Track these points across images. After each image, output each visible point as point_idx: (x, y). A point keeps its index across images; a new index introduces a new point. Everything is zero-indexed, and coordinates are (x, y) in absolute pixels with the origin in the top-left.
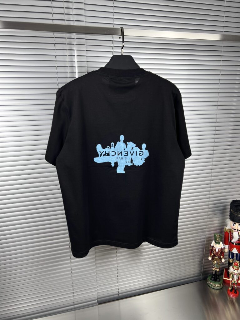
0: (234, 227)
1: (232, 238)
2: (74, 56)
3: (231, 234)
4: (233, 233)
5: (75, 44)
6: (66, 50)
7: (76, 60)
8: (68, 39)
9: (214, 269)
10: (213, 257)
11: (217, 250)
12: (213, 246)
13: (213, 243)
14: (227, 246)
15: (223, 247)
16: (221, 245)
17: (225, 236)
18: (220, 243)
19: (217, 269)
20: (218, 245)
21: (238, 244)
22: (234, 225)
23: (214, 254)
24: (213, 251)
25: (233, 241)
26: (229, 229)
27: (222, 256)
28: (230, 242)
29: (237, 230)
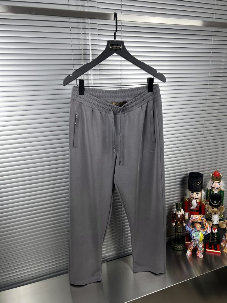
0: (192, 196)
1: (191, 205)
3: (190, 202)
4: (192, 202)
5: (89, 28)
6: (81, 34)
7: (90, 43)
8: (82, 24)
9: (177, 234)
10: (176, 223)
11: (179, 216)
12: (176, 213)
13: (175, 211)
14: (187, 214)
15: (183, 213)
16: (182, 212)
17: (185, 204)
18: (181, 210)
19: (180, 233)
20: (179, 212)
21: (197, 211)
22: (192, 194)
23: (177, 220)
24: (176, 218)
25: (192, 208)
26: (188, 198)
27: (184, 221)
28: (190, 209)
29: (195, 199)
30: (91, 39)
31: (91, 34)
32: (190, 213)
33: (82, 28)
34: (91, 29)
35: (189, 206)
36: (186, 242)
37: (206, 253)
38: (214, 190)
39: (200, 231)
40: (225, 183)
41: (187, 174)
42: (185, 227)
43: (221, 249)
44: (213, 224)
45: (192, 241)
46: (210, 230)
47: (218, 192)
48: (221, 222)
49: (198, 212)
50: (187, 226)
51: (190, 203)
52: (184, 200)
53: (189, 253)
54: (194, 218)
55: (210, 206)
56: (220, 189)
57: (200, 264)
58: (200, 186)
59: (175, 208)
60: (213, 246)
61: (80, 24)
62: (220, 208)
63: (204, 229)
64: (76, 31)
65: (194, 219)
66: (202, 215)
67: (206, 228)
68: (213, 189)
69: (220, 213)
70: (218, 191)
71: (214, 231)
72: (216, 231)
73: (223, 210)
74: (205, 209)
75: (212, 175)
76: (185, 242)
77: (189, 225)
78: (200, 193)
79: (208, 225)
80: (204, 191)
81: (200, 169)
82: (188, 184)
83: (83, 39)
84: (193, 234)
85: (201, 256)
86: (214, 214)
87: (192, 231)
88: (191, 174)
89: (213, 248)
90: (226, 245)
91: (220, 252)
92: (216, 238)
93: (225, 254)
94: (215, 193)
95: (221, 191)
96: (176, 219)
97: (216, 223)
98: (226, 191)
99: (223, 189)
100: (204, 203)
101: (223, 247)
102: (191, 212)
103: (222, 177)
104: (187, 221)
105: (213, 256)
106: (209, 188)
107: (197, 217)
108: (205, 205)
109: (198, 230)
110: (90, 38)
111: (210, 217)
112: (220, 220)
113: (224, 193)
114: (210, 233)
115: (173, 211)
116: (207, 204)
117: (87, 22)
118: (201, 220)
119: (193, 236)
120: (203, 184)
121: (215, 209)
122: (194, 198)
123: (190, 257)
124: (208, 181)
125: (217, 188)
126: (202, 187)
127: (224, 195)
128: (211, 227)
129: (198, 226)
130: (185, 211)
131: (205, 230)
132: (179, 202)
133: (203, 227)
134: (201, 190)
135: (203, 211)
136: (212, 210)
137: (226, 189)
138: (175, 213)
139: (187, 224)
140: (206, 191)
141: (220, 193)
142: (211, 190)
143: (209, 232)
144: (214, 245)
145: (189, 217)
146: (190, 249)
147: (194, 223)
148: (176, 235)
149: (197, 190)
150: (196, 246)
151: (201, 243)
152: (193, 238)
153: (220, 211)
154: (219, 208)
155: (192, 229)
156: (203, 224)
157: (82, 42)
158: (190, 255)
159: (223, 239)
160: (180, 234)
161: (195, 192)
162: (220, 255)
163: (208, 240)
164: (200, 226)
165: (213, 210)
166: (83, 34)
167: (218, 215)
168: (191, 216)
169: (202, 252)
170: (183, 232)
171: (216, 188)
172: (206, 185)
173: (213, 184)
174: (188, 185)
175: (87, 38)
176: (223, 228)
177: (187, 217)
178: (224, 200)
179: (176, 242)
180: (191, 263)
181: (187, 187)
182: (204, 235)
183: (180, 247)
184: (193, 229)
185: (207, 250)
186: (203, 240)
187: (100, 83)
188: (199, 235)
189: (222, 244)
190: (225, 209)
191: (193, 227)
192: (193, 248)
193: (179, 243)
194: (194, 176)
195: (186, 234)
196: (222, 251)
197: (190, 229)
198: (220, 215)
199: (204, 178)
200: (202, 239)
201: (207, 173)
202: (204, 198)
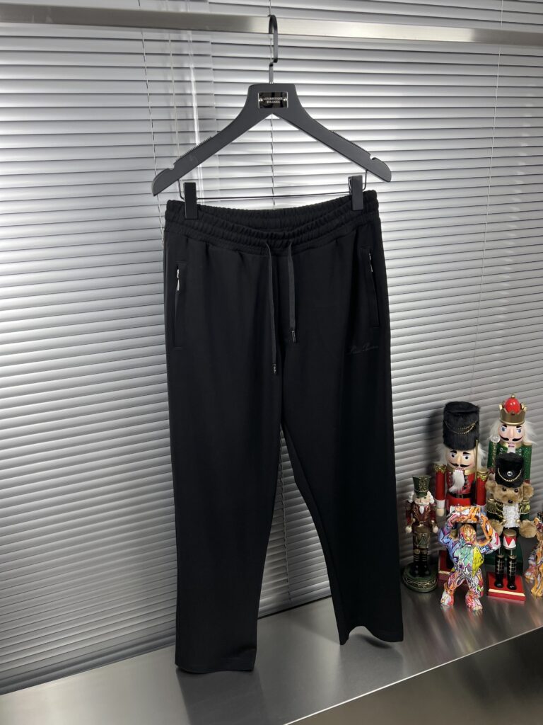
0: (453, 460)
1: (451, 482)
2: (190, 81)
3: (448, 474)
4: (452, 474)
5: (191, 55)
6: (170, 68)
7: (194, 92)
8: (174, 44)
9: (418, 552)
10: (415, 526)
11: (422, 509)
12: (414, 503)
13: (411, 497)
14: (441, 503)
15: (433, 501)
16: (429, 498)
17: (437, 481)
18: (426, 494)
19: (423, 549)
20: (423, 499)
21: (465, 496)
22: (453, 456)
23: (416, 519)
24: (414, 514)
25: (453, 489)
26: (445, 466)
27: (433, 521)
28: (449, 492)
29: (459, 466)
30: (196, 81)
31: (196, 68)
32: (448, 501)
33: (173, 55)
34: (195, 55)
35: (446, 485)
36: (441, 572)
37: (489, 597)
38: (507, 445)
39: (472, 545)
40: (534, 428)
41: (439, 407)
42: (437, 535)
43: (526, 588)
44: (504, 529)
45: (453, 569)
46: (497, 543)
47: (516, 450)
48: (525, 522)
49: (468, 499)
50: (442, 535)
51: (447, 477)
52: (433, 470)
53: (447, 598)
54: (459, 514)
55: (498, 483)
56: (522, 443)
57: (475, 624)
58: (473, 435)
59: (410, 490)
60: (505, 581)
61: (167, 43)
62: (522, 487)
63: (484, 540)
64: (157, 62)
65: (457, 517)
66: (478, 507)
67: (488, 538)
68: (504, 443)
69: (520, 500)
70: (516, 447)
71: (509, 545)
72: (512, 545)
73: (528, 492)
74: (485, 491)
75: (501, 408)
76: (437, 570)
77: (447, 532)
78: (472, 453)
79: (492, 531)
80: (483, 445)
81: (471, 393)
82: (442, 430)
83: (175, 81)
84: (457, 554)
85: (476, 605)
86: (506, 502)
87: (454, 544)
88: (450, 406)
89: (505, 586)
90: (537, 577)
91: (522, 595)
92: (513, 561)
93: (536, 601)
94: (508, 452)
95: (523, 447)
96: (414, 517)
97: (512, 526)
98: (536, 447)
99: (528, 442)
100: (484, 478)
101: (531, 582)
102: (452, 499)
103: (527, 413)
104: (441, 522)
105: (507, 605)
106: (495, 439)
107: (465, 512)
108: (486, 481)
109: (469, 544)
110: (193, 79)
111: (497, 512)
112: (522, 518)
113: (531, 451)
114: (498, 550)
115: (408, 497)
116: (490, 479)
117: (184, 39)
118: (475, 519)
119: (457, 558)
120: (480, 430)
121: (510, 492)
122: (459, 464)
123: (450, 609)
124: (492, 424)
125: (515, 440)
126: (476, 438)
127: (533, 456)
128: (500, 534)
129: (469, 533)
130: (436, 497)
131: (486, 544)
132: (421, 474)
133: (481, 536)
134: (475, 446)
135: (480, 498)
136: (501, 495)
137: (534, 440)
138: (411, 501)
139: (442, 529)
140: (487, 447)
141: (523, 452)
142: (498, 443)
143: (495, 548)
144: (509, 579)
145: (447, 512)
146: (451, 588)
147: (457, 526)
148: (414, 554)
149: (466, 447)
150: (465, 582)
151: (476, 575)
152: (457, 562)
153: (521, 497)
154: (518, 488)
155: (453, 540)
156: (481, 528)
157: (173, 89)
158: (449, 604)
159: (531, 562)
160: (425, 552)
161: (461, 450)
162: (522, 602)
163: (494, 566)
164: (474, 533)
165: (504, 493)
166: (174, 68)
167: (517, 506)
168: (452, 509)
169: (479, 596)
170: (433, 547)
171: (511, 440)
172: (487, 432)
173: (503, 430)
174: (442, 434)
175: (187, 79)
176: (529, 537)
177: (441, 511)
178: (532, 469)
179: (417, 572)
180: (452, 622)
181: (441, 439)
182: (484, 554)
183: (426, 584)
184: (457, 539)
185: (490, 590)
186: (480, 567)
187: (221, 190)
188: (472, 554)
189: (529, 575)
190: (535, 489)
191: (456, 536)
192: (456, 586)
193: (422, 575)
194: (457, 411)
195: (440, 551)
196: (528, 593)
197: (448, 540)
198: (522, 506)
199: (481, 416)
200: (479, 564)
201: (489, 402)
202: (483, 465)
